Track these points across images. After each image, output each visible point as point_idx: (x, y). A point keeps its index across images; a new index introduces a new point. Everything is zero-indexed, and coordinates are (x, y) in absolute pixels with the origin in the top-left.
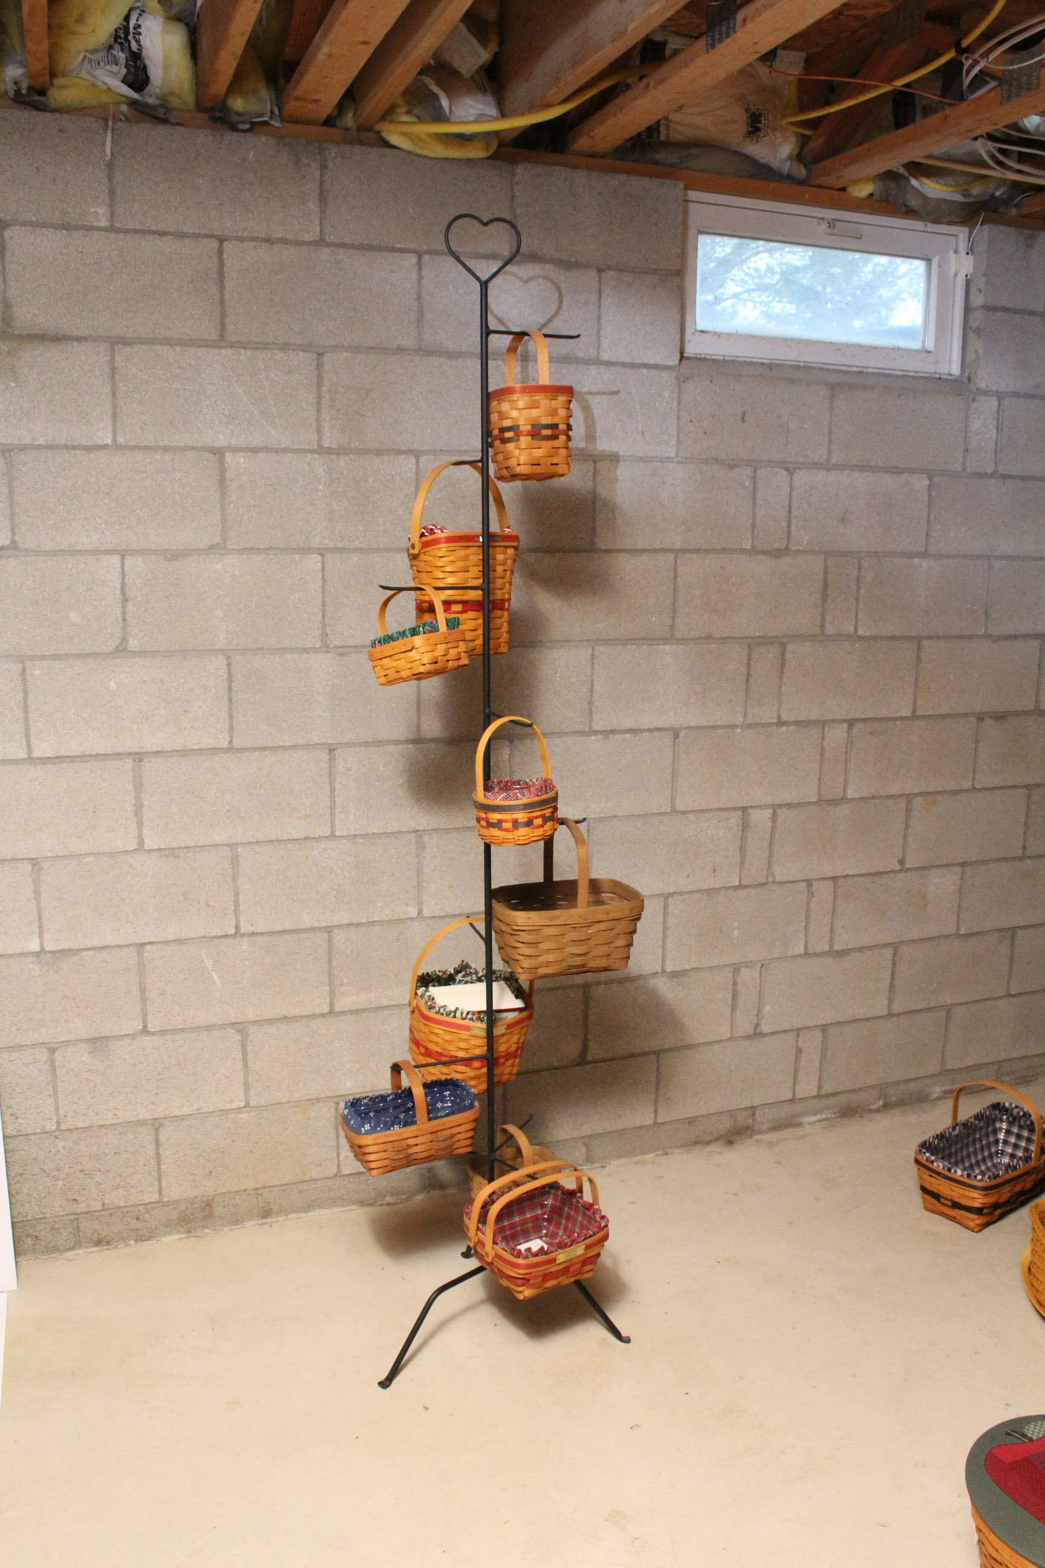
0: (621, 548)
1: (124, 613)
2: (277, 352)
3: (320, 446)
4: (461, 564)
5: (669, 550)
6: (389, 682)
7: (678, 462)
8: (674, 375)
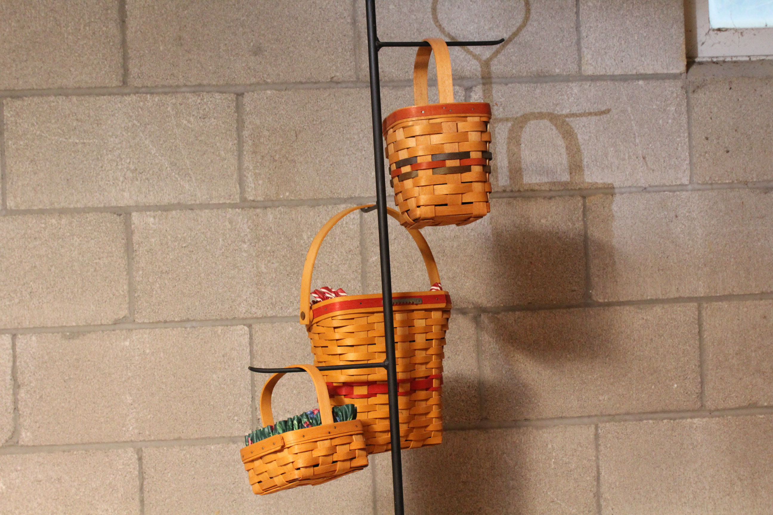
0: (625, 299)
1: (15, 402)
2: (188, 95)
3: (244, 200)
4: (363, 335)
5: (690, 299)
6: (266, 490)
7: (693, 190)
8: (679, 83)
